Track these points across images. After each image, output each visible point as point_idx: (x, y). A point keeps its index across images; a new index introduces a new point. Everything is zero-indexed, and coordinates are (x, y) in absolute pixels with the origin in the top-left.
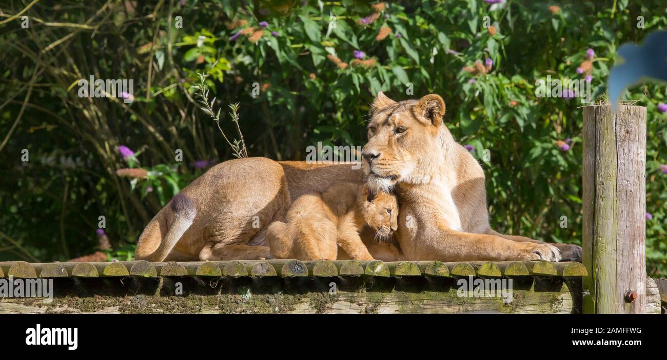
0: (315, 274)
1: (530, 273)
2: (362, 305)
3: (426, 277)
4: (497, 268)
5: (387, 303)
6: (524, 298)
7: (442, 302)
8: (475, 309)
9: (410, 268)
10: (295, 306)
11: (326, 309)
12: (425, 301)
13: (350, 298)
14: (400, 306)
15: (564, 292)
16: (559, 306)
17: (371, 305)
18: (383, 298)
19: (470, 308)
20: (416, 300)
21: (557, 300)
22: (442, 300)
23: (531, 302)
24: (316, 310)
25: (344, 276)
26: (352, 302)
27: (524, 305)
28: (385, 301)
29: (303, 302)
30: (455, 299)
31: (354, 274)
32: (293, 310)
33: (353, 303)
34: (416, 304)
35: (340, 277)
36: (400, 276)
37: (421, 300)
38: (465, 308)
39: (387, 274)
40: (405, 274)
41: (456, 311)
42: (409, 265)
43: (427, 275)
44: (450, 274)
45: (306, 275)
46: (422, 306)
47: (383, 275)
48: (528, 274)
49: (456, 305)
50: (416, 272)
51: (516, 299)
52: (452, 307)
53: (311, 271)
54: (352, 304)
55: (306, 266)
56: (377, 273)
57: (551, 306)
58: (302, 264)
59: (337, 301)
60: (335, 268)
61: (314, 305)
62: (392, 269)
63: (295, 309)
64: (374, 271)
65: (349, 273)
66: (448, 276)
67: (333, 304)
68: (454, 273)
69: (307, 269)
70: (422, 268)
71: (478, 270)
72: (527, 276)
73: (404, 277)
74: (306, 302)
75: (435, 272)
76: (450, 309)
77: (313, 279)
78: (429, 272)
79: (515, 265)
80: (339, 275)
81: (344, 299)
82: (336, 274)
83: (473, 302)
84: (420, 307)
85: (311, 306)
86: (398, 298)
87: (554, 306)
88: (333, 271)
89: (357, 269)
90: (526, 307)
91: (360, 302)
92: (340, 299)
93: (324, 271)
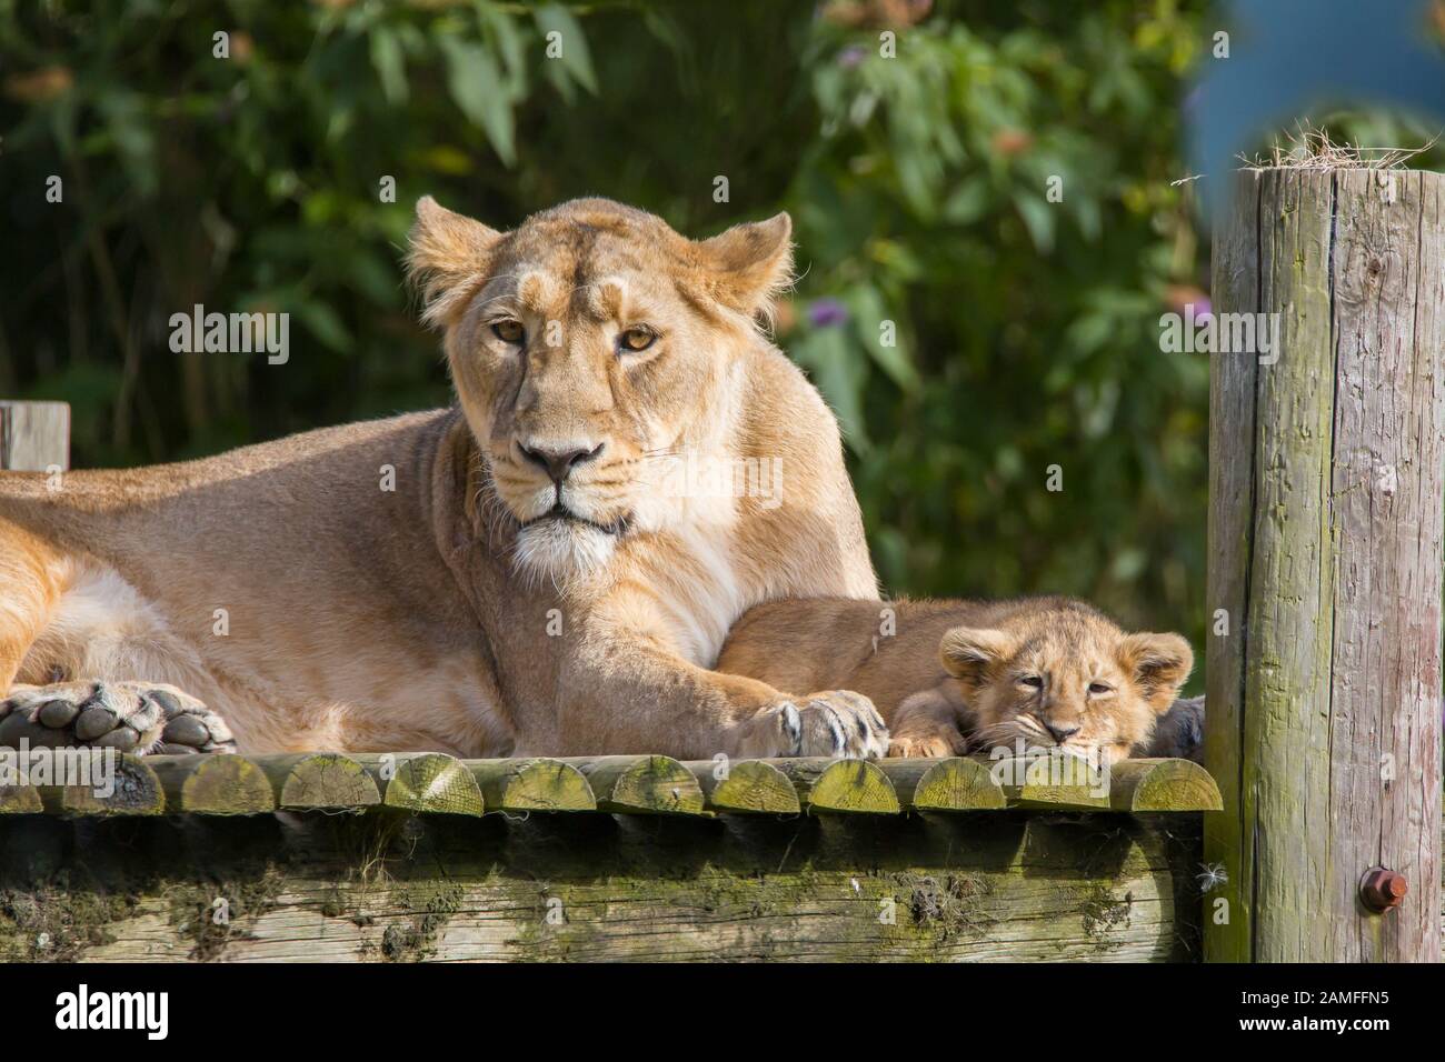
0: (188, 804)
1: (1010, 802)
2: (369, 921)
3: (617, 817)
4: (882, 781)
5: (472, 913)
6: (988, 893)
7: (674, 910)
8: (797, 936)
9: (558, 782)
10: (113, 929)
11: (228, 938)
12: (611, 908)
13: (320, 898)
14: (524, 927)
15: (1138, 874)
16: (1115, 927)
17: (407, 924)
18: (457, 895)
19: (777, 933)
20: (579, 905)
21: (1109, 903)
22: (674, 902)
23: (1017, 909)
24: (192, 943)
25: (299, 814)
26: (328, 912)
27: (990, 923)
28: (467, 907)
29: (144, 912)
30: (724, 900)
31: (338, 804)
32: (107, 943)
33: (332, 915)
34: (580, 922)
35: (280, 816)
36: (522, 812)
37: (598, 906)
38: (760, 931)
39: (473, 806)
40: (539, 806)
41: (726, 943)
42: (555, 770)
43: (620, 808)
44: (708, 806)
45: (158, 809)
46: (599, 926)
47: (457, 806)
48: (1004, 806)
49: (728, 920)
50: (577, 798)
51: (959, 896)
52: (715, 929)
53: (174, 795)
54: (328, 920)
55: (154, 775)
56: (431, 802)
57: (1088, 927)
58: (142, 769)
59: (270, 908)
60: (264, 784)
61: (185, 925)
62: (492, 786)
63: (114, 940)
64: (420, 794)
65: (318, 802)
66: (699, 811)
67: (255, 921)
68: (720, 798)
69: (159, 788)
70: (602, 783)
71: (808, 788)
72: (1000, 811)
73: (540, 817)
74: (156, 913)
75: (650, 796)
76: (706, 937)
77: (181, 826)
78: (629, 797)
79: (952, 773)
80: (278, 807)
81: (301, 899)
82: (267, 806)
83: (791, 908)
84: (592, 932)
85: (173, 928)
86: (514, 894)
87: (1098, 927)
88: (255, 794)
89: (351, 788)
90: (997, 928)
91: (364, 913)
92: (281, 899)
93: (224, 793)
